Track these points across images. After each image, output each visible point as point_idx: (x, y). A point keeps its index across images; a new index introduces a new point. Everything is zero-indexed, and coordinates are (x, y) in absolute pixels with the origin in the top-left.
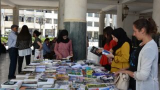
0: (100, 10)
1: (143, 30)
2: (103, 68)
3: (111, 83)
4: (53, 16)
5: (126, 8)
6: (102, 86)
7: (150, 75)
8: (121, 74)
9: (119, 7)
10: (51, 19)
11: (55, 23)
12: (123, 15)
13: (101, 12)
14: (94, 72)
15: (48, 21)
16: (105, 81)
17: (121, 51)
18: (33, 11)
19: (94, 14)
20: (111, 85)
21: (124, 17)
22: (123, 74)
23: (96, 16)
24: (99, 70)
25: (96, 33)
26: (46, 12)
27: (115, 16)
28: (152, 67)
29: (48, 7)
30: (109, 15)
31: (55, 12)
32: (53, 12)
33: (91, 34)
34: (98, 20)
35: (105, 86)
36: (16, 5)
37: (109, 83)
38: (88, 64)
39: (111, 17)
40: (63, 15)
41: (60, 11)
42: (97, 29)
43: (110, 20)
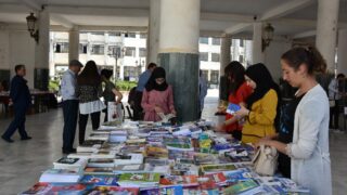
0: (222, 32)
1: (303, 68)
2: (230, 136)
3: (245, 163)
4: (139, 42)
5: (269, 28)
6: (228, 168)
7: (316, 148)
8: (262, 148)
9: (257, 27)
10: (134, 49)
11: (141, 56)
12: (263, 41)
13: (224, 35)
14: (213, 144)
15: (130, 51)
16: (234, 160)
17: (261, 106)
18: (103, 34)
19: (210, 39)
20: (244, 166)
21: (264, 45)
22: (266, 147)
23: (214, 43)
24: (222, 139)
25: (214, 73)
26: (126, 36)
27: (248, 43)
28: (318, 135)
29: (130, 28)
30: (238, 41)
31: (142, 35)
32: (138, 36)
33: (206, 76)
34: (217, 49)
35: (234, 168)
36: (75, 25)
37: (240, 164)
38: (203, 128)
39: (242, 45)
40: (157, 41)
41: (151, 34)
42: (217, 66)
43: (241, 50)
